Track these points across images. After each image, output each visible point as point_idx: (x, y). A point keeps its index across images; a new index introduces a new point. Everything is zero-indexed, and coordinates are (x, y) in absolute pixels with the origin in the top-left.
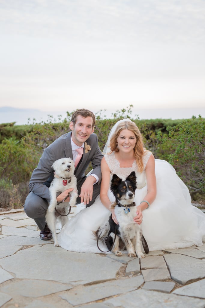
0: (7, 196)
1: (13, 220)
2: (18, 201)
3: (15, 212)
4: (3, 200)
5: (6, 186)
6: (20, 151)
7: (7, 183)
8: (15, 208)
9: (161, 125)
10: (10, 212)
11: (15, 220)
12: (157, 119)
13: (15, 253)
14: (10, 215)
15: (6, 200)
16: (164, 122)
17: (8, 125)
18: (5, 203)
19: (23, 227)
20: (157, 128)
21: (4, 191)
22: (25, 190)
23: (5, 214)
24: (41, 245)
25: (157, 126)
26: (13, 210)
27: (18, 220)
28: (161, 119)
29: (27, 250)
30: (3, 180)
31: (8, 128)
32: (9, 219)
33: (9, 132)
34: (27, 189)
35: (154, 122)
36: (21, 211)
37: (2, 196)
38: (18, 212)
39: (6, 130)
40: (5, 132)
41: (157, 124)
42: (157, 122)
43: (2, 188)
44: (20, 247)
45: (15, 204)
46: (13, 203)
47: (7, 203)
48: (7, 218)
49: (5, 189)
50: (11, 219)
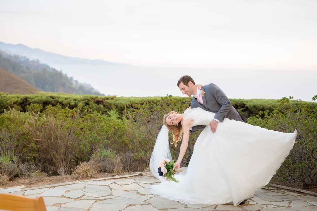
0: (111, 164)
1: (118, 184)
2: (120, 169)
3: (119, 178)
4: (109, 167)
5: (111, 156)
6: (123, 127)
7: (112, 154)
8: (118, 175)
9: (243, 105)
10: (115, 177)
11: (120, 185)
12: (240, 99)
13: (124, 209)
14: (115, 180)
15: (110, 167)
16: (245, 103)
17: (110, 99)
18: (110, 170)
19: (126, 190)
20: (239, 107)
21: (109, 160)
22: (125, 159)
23: (111, 179)
24: (140, 205)
25: (239, 106)
26: (117, 176)
27: (122, 185)
28: (243, 100)
29: (132, 207)
30: (108, 151)
31: (110, 101)
32: (116, 184)
33: (110, 104)
34: (126, 158)
35: (237, 102)
36: (123, 178)
37: (108, 163)
38: (120, 178)
39: (108, 103)
40: (107, 104)
41: (240, 104)
42: (240, 102)
43: (108, 157)
44: (127, 205)
45: (118, 171)
46: (116, 170)
47: (111, 169)
48: (114, 183)
49: (110, 159)
50: (117, 184)
